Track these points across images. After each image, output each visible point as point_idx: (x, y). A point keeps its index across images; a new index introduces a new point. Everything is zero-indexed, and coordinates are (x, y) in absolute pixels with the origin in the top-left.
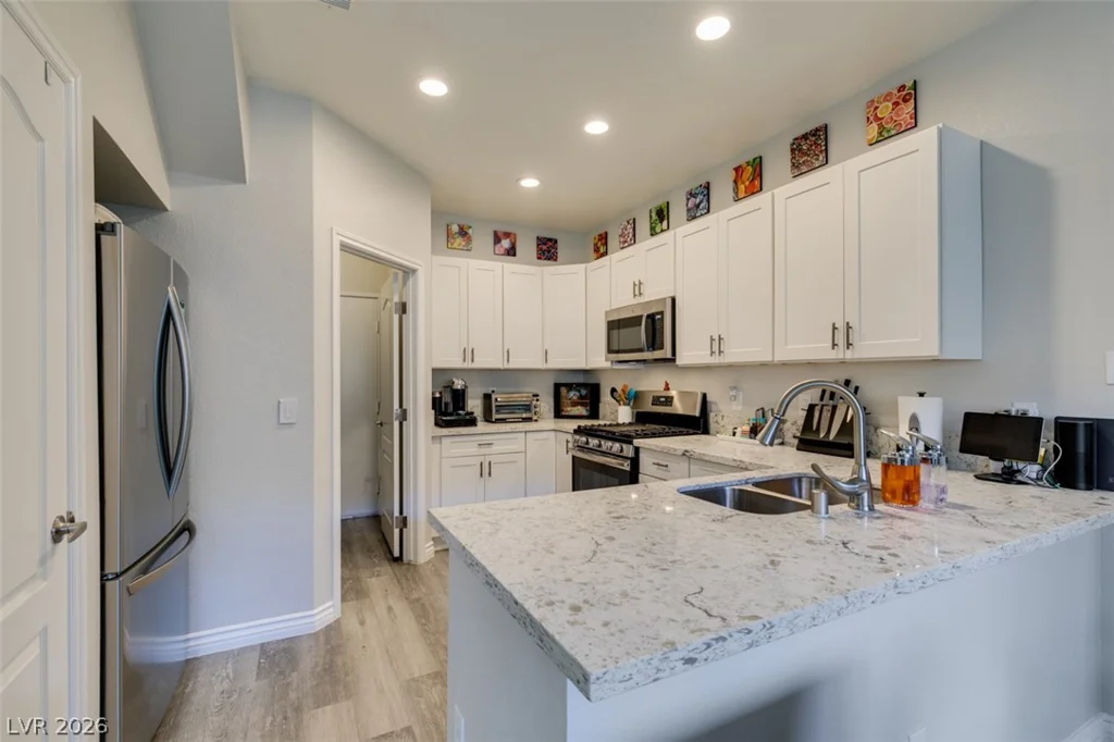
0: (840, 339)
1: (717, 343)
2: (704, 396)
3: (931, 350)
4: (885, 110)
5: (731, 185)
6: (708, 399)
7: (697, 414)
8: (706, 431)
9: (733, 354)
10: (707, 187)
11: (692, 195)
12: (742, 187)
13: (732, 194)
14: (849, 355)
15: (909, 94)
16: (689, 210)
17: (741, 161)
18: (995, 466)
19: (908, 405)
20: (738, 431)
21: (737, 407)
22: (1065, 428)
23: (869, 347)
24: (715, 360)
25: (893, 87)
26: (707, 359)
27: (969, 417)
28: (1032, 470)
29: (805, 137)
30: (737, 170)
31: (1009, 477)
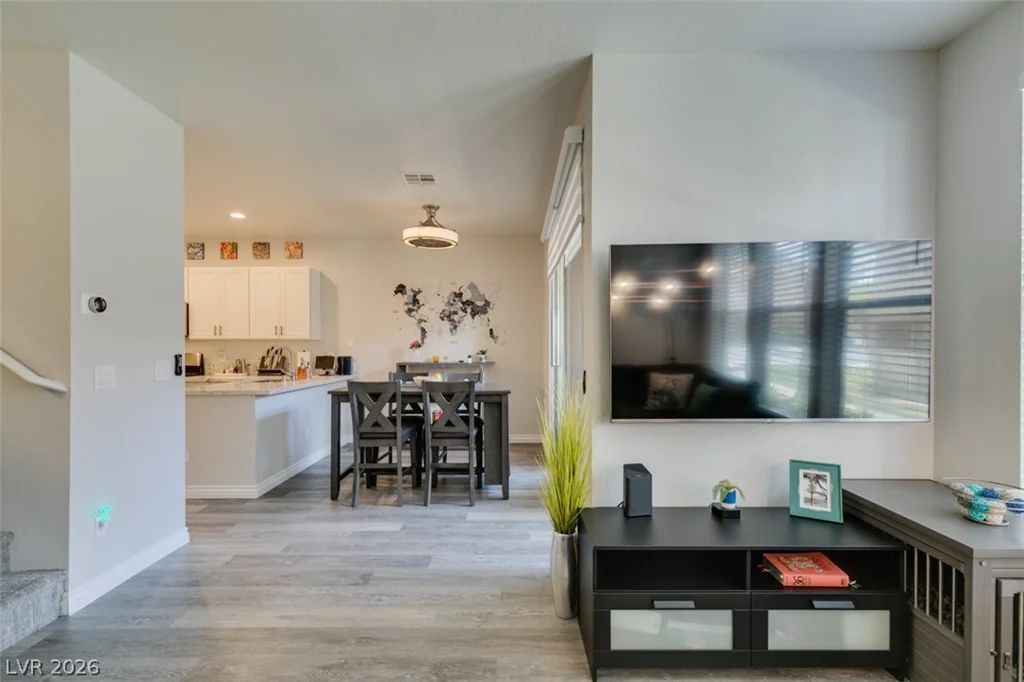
0: (279, 332)
1: (219, 330)
2: (202, 356)
3: (307, 337)
4: (292, 248)
5: (219, 251)
6: (204, 357)
7: (198, 365)
8: (203, 374)
9: (228, 335)
10: (203, 245)
11: (190, 246)
12: (226, 255)
13: (219, 256)
14: (282, 337)
15: (300, 246)
16: (189, 254)
17: (226, 241)
18: (324, 372)
19: (300, 355)
20: (227, 371)
21: (223, 360)
22: (339, 359)
23: (289, 335)
24: (217, 337)
25: (295, 241)
26: (212, 337)
27: (318, 358)
28: (332, 372)
29: (260, 244)
30: (223, 244)
31: (327, 374)
